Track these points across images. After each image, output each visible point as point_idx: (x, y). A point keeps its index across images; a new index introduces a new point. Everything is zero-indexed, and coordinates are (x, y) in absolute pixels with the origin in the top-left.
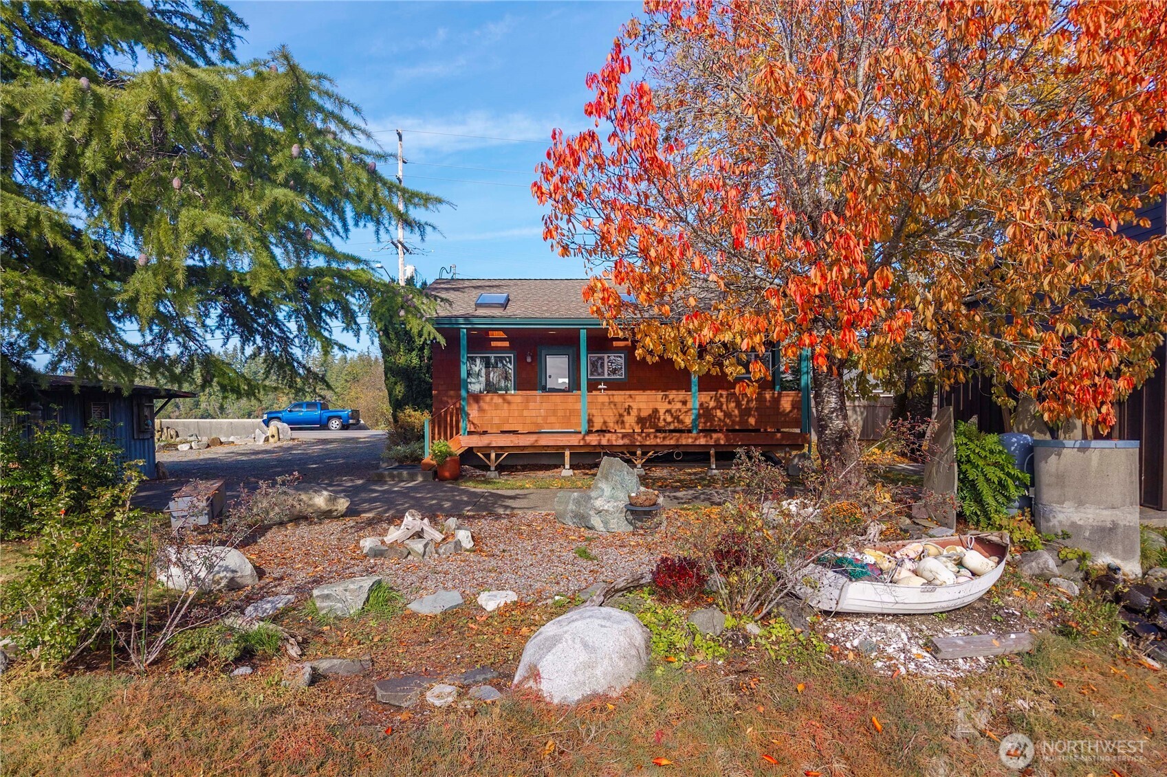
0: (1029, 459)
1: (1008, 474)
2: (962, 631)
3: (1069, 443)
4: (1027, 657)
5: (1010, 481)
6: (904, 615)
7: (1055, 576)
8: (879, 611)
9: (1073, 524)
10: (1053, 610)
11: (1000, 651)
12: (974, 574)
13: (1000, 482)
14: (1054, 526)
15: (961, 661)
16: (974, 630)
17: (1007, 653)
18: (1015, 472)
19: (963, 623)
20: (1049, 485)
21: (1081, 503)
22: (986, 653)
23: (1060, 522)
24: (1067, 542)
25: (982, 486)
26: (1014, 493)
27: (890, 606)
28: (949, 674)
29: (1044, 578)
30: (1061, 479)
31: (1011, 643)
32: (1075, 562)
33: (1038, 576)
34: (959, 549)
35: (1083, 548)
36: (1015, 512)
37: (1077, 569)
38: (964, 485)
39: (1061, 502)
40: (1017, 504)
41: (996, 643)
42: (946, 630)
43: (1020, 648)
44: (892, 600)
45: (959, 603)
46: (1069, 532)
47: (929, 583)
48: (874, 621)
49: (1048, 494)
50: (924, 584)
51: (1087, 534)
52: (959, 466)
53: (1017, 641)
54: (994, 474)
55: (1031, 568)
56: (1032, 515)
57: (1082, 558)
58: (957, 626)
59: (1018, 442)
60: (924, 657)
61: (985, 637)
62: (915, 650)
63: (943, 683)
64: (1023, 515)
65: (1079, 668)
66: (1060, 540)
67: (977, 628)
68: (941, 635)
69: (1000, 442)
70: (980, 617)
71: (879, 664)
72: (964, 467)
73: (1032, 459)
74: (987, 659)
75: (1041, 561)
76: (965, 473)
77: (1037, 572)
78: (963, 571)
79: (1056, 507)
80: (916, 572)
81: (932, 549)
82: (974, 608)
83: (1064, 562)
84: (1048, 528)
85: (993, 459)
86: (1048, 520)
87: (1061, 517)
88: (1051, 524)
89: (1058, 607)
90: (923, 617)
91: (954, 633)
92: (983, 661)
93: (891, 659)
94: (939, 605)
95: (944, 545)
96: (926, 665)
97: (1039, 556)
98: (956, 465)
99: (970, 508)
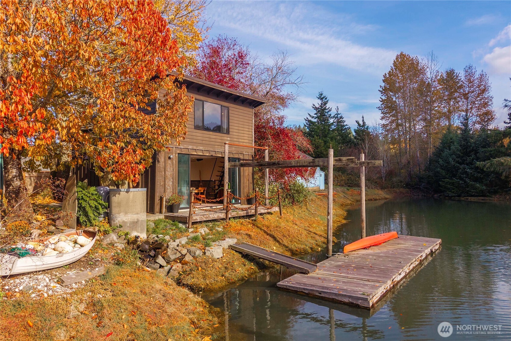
0: (108, 197)
1: (99, 204)
2: (75, 272)
3: (122, 190)
4: (102, 276)
5: (100, 206)
6: (48, 270)
7: (116, 243)
8: (35, 270)
9: (123, 222)
10: (114, 256)
11: (91, 277)
12: (82, 246)
13: (95, 207)
14: (116, 223)
15: (74, 284)
16: (81, 270)
17: (94, 276)
18: (102, 202)
19: (76, 268)
20: (115, 207)
21: (126, 213)
22: (86, 278)
23: (119, 221)
24: (121, 229)
25: (88, 209)
26: (101, 211)
27: (40, 267)
28: (68, 292)
29: (112, 244)
30: (119, 204)
31: (96, 272)
32: (124, 236)
33: (109, 244)
34: (76, 236)
35: (127, 231)
36: (102, 219)
37: (125, 239)
38: (80, 209)
39: (119, 213)
40: (103, 216)
41: (90, 273)
42: (68, 272)
43: (100, 274)
44: (41, 263)
45: (74, 260)
46: (122, 225)
47: (60, 252)
48: (32, 276)
49: (115, 210)
50: (58, 253)
51: (128, 225)
52: (78, 201)
53: (99, 271)
54: (93, 203)
55: (107, 241)
56: (109, 220)
57: (126, 234)
58: (73, 270)
59: (104, 190)
60: (56, 287)
61: (85, 272)
62: (52, 285)
63: (65, 296)
64: (105, 220)
65: (122, 276)
66: (119, 229)
67: (82, 269)
68: (65, 275)
69: (96, 190)
70: (84, 264)
71: (33, 295)
72: (80, 201)
73: (109, 196)
74: (86, 281)
75: (111, 238)
76: (81, 204)
77: (109, 242)
78: (77, 245)
79: (117, 215)
80: (54, 249)
81: (63, 238)
82: (81, 261)
83: (120, 237)
84: (114, 224)
85: (93, 197)
86: (114, 221)
87: (119, 219)
88: (115, 222)
89: (116, 255)
90: (57, 269)
91: (72, 273)
92: (84, 282)
93: (39, 291)
94: (64, 262)
95: (68, 236)
96: (57, 290)
97: (110, 236)
98: (77, 201)
99: (83, 219)
